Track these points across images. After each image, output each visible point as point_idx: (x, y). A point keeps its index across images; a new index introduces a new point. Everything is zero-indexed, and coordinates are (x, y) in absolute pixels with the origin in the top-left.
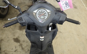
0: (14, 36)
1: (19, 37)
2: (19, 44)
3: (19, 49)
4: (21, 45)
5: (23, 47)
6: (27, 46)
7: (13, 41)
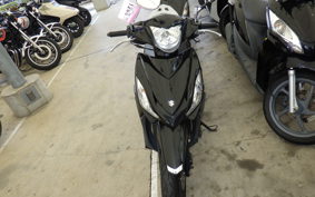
0: (265, 174)
1: (250, 176)
2: (240, 158)
3: (231, 149)
4: (231, 158)
5: (223, 156)
6: (214, 161)
7: (260, 160)
